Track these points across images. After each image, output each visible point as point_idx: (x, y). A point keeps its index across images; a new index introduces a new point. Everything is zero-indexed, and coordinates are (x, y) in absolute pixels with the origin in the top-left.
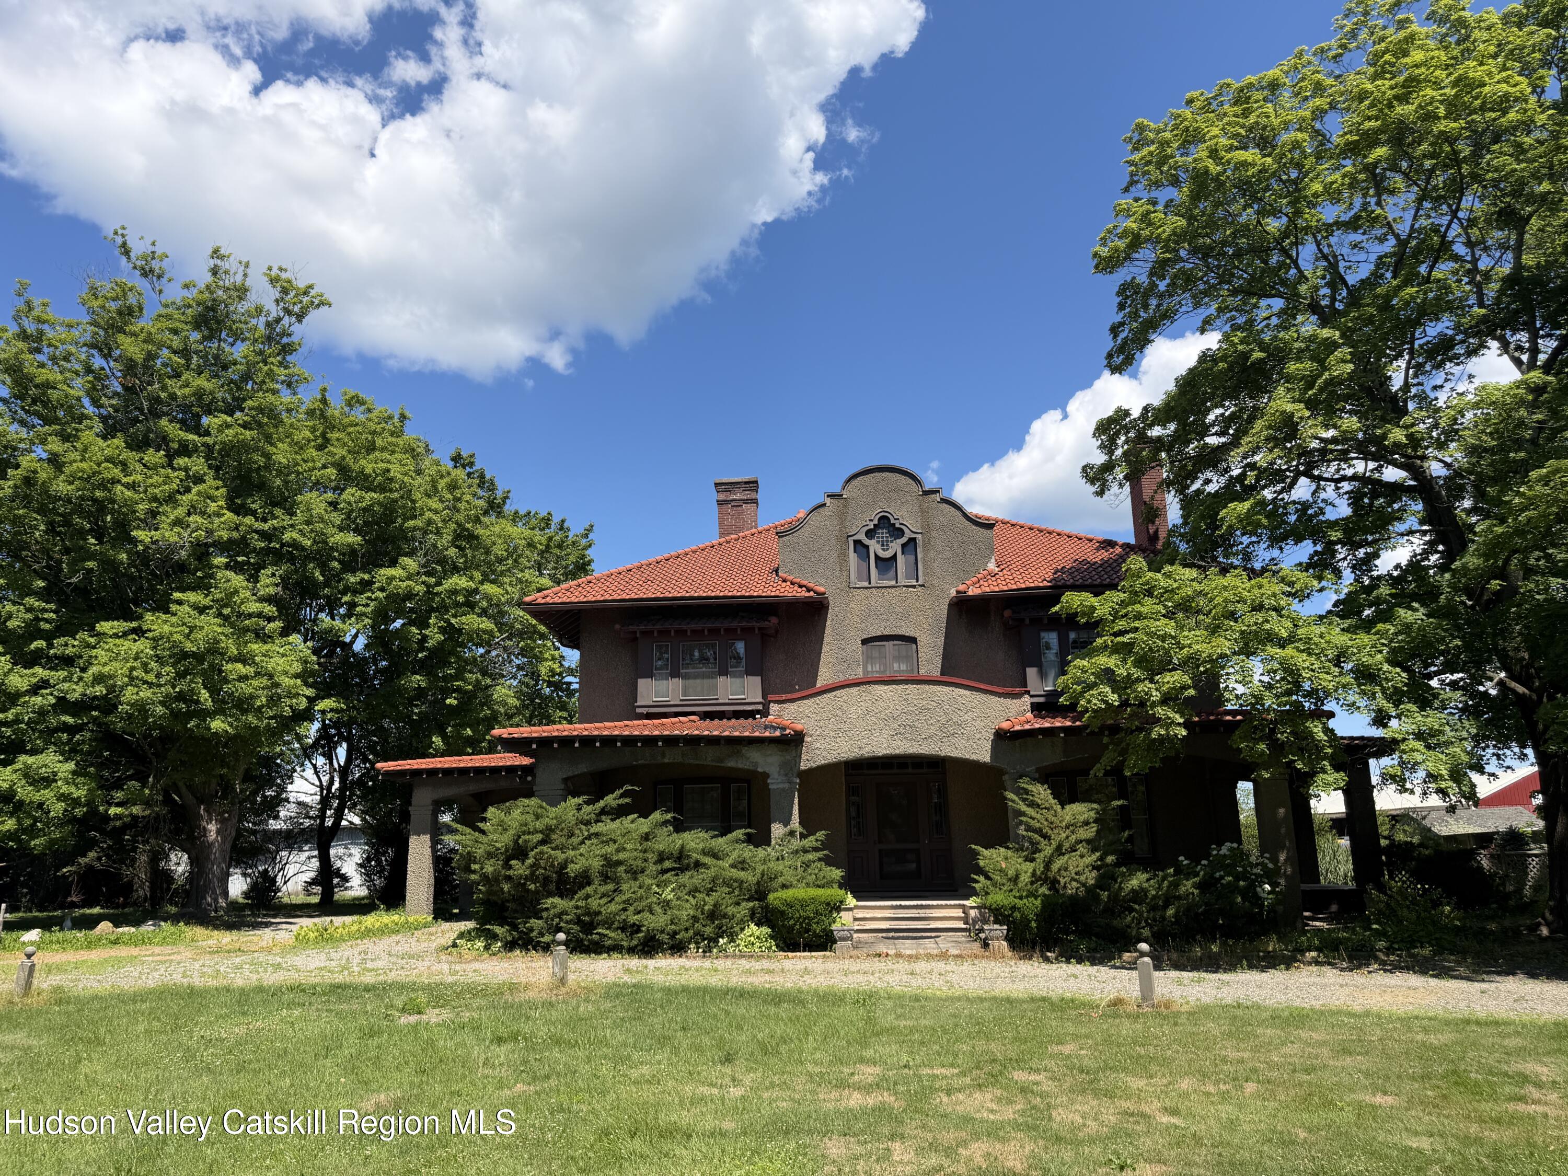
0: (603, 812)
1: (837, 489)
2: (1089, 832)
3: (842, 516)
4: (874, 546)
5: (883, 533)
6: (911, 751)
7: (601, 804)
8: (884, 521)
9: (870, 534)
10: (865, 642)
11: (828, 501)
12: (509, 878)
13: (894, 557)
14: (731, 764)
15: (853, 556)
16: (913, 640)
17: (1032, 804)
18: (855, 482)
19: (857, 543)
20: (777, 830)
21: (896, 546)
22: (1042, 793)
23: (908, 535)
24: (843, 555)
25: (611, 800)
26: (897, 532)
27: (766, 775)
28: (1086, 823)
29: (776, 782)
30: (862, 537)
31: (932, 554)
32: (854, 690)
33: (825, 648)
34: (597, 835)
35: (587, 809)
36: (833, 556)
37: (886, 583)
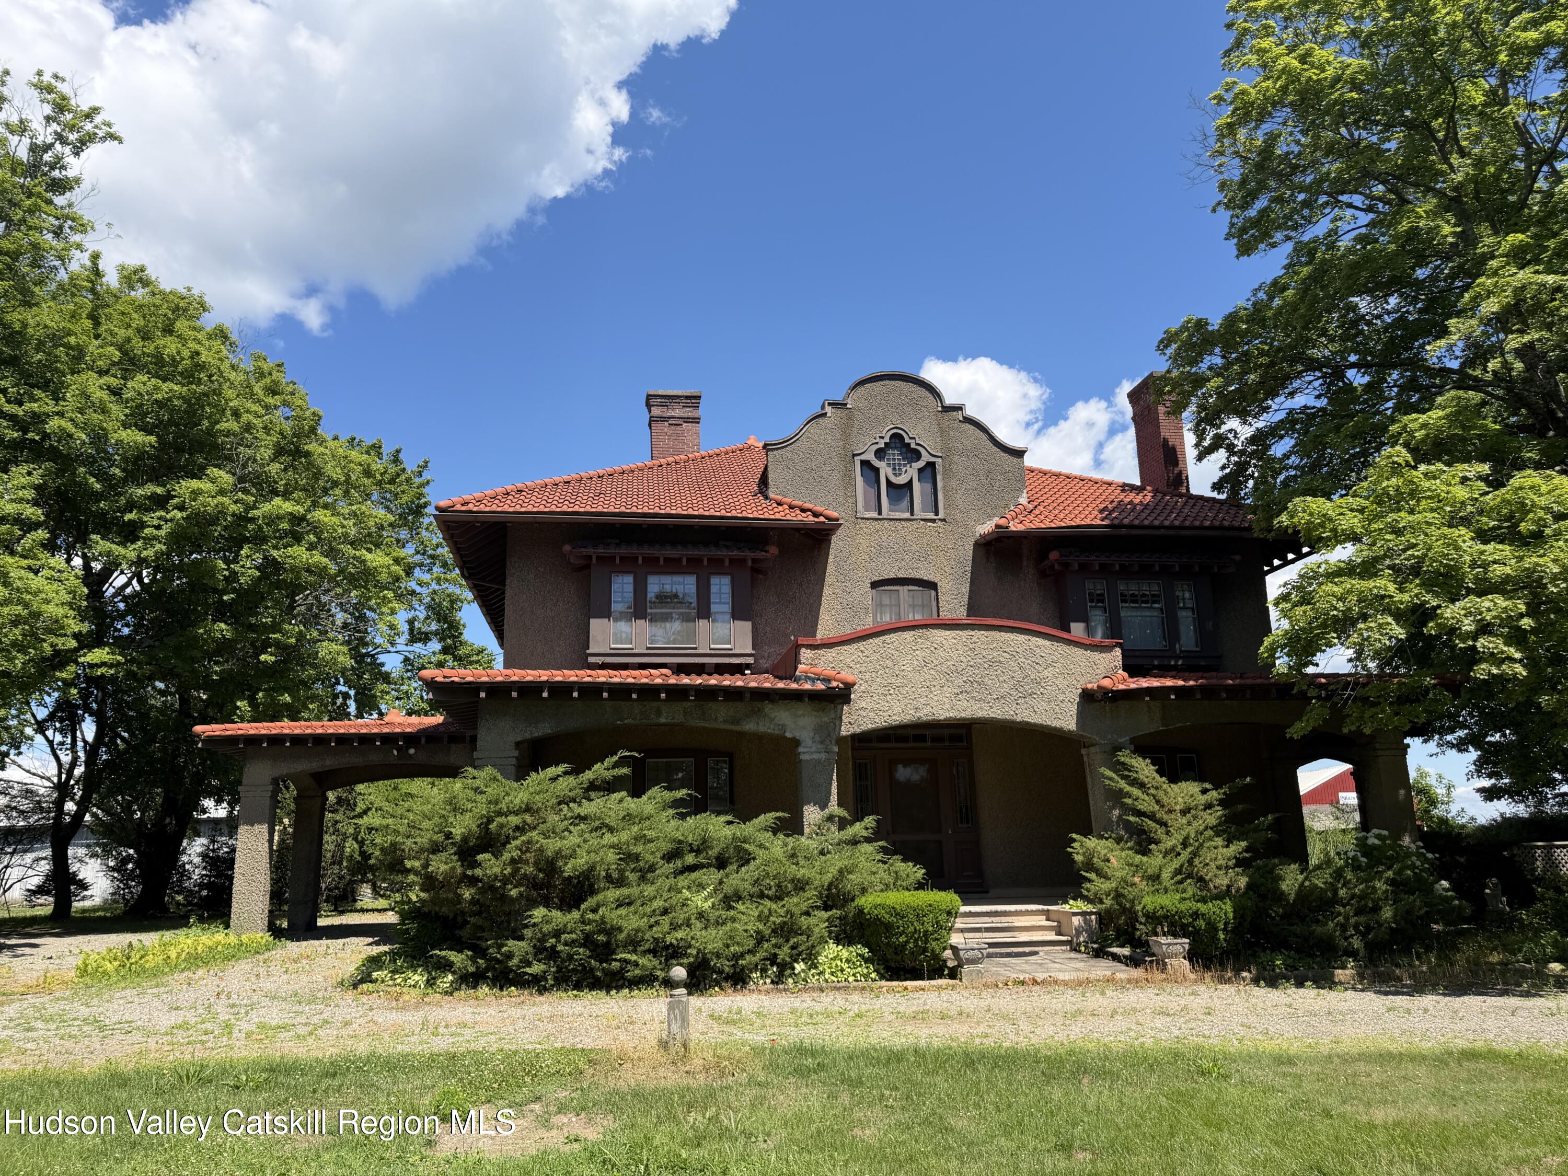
0: (592, 786)
1: (839, 398)
2: (1212, 818)
3: (846, 430)
4: (885, 470)
5: (894, 454)
6: (980, 714)
7: (589, 775)
8: (897, 440)
9: (880, 453)
10: (875, 585)
11: (828, 409)
13: (910, 484)
14: (750, 726)
15: (859, 480)
16: (933, 586)
17: (1135, 782)
18: (862, 390)
19: (865, 464)
20: (812, 814)
21: (910, 472)
22: (1145, 769)
23: (926, 458)
24: (848, 477)
25: (600, 771)
26: (913, 454)
27: (796, 743)
28: (1208, 806)
29: (809, 752)
30: (870, 456)
31: (954, 483)
32: (908, 635)
33: (827, 591)
34: (583, 818)
35: (570, 782)
36: (836, 477)
37: (898, 515)
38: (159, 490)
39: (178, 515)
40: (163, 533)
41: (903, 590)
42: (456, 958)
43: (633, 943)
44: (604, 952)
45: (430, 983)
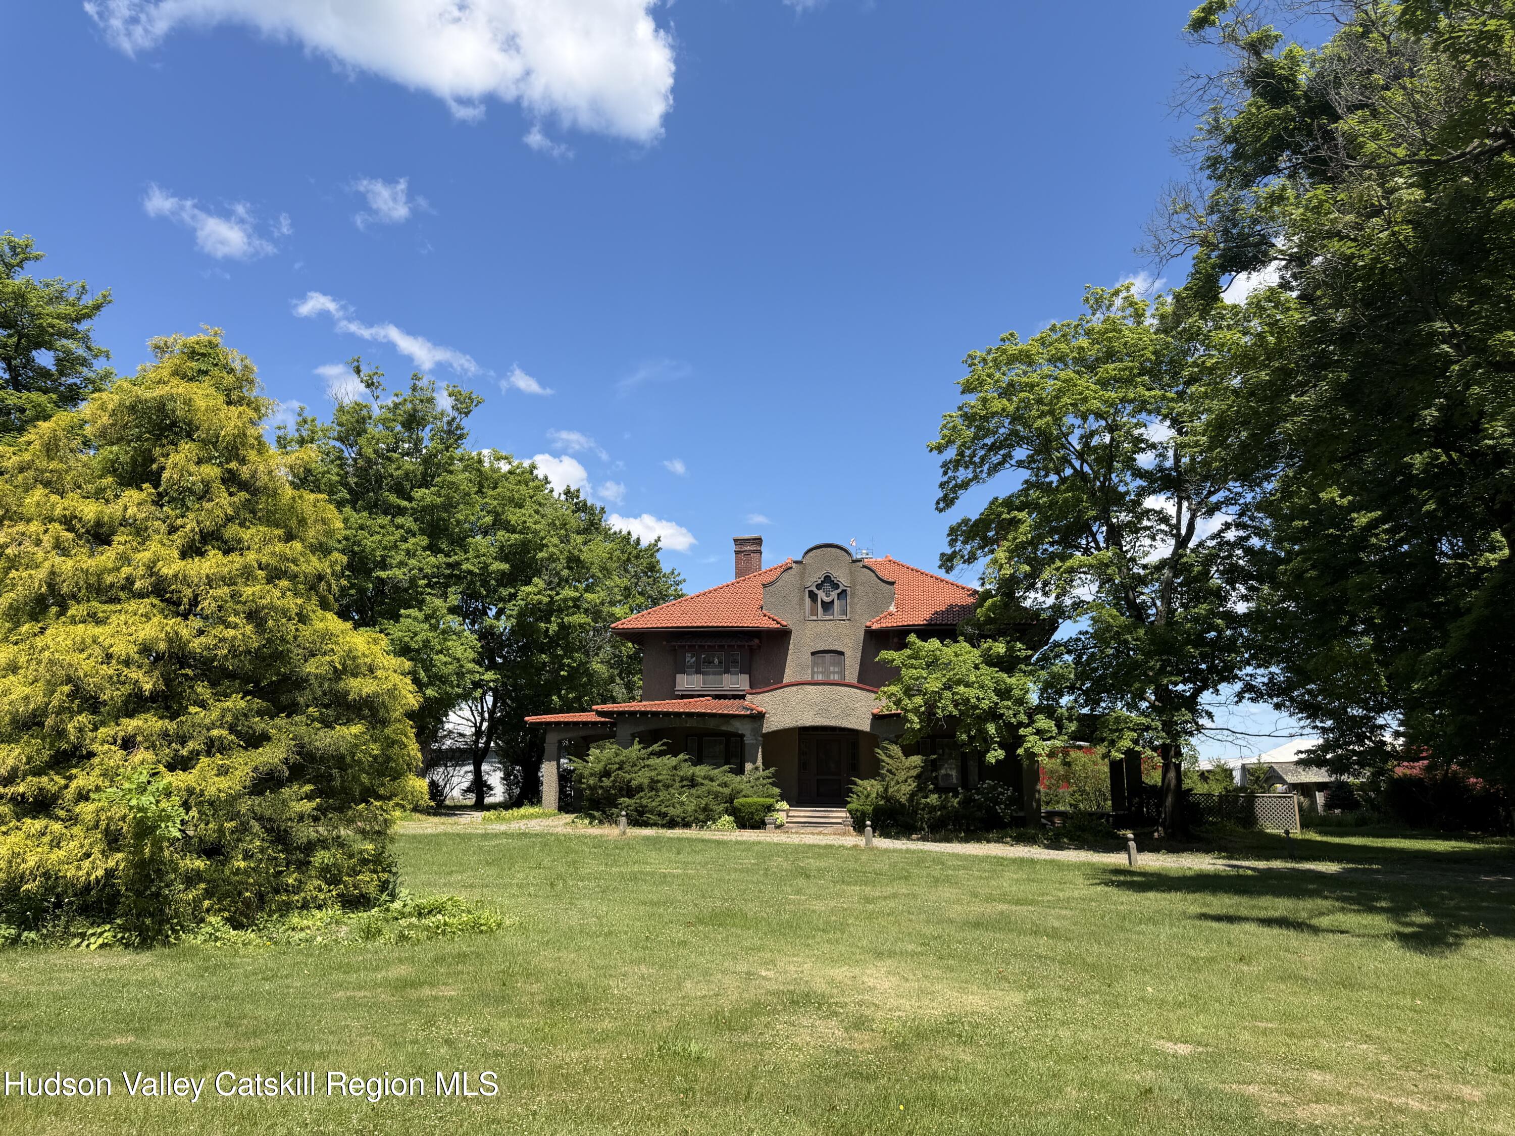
0: (652, 754)
1: (799, 558)
2: (914, 773)
3: (802, 575)
4: (821, 595)
5: (827, 586)
6: (825, 724)
7: (651, 749)
8: (827, 579)
9: (819, 587)
10: (813, 654)
11: (794, 565)
12: (601, 787)
13: (833, 601)
14: (724, 728)
15: (807, 600)
16: (842, 653)
17: (890, 756)
18: (810, 554)
19: (811, 592)
20: (749, 766)
21: (834, 594)
22: (896, 750)
23: (842, 588)
24: (802, 599)
25: (656, 747)
26: (836, 586)
27: (742, 736)
28: (915, 767)
29: (749, 740)
30: (814, 589)
31: (856, 600)
32: (794, 688)
33: (789, 657)
34: (648, 766)
35: (643, 751)
36: (796, 599)
37: (828, 618)
38: (512, 591)
39: (522, 603)
40: (514, 613)
41: (828, 656)
42: (596, 814)
43: (651, 812)
44: (641, 814)
45: (590, 823)
